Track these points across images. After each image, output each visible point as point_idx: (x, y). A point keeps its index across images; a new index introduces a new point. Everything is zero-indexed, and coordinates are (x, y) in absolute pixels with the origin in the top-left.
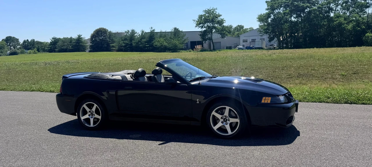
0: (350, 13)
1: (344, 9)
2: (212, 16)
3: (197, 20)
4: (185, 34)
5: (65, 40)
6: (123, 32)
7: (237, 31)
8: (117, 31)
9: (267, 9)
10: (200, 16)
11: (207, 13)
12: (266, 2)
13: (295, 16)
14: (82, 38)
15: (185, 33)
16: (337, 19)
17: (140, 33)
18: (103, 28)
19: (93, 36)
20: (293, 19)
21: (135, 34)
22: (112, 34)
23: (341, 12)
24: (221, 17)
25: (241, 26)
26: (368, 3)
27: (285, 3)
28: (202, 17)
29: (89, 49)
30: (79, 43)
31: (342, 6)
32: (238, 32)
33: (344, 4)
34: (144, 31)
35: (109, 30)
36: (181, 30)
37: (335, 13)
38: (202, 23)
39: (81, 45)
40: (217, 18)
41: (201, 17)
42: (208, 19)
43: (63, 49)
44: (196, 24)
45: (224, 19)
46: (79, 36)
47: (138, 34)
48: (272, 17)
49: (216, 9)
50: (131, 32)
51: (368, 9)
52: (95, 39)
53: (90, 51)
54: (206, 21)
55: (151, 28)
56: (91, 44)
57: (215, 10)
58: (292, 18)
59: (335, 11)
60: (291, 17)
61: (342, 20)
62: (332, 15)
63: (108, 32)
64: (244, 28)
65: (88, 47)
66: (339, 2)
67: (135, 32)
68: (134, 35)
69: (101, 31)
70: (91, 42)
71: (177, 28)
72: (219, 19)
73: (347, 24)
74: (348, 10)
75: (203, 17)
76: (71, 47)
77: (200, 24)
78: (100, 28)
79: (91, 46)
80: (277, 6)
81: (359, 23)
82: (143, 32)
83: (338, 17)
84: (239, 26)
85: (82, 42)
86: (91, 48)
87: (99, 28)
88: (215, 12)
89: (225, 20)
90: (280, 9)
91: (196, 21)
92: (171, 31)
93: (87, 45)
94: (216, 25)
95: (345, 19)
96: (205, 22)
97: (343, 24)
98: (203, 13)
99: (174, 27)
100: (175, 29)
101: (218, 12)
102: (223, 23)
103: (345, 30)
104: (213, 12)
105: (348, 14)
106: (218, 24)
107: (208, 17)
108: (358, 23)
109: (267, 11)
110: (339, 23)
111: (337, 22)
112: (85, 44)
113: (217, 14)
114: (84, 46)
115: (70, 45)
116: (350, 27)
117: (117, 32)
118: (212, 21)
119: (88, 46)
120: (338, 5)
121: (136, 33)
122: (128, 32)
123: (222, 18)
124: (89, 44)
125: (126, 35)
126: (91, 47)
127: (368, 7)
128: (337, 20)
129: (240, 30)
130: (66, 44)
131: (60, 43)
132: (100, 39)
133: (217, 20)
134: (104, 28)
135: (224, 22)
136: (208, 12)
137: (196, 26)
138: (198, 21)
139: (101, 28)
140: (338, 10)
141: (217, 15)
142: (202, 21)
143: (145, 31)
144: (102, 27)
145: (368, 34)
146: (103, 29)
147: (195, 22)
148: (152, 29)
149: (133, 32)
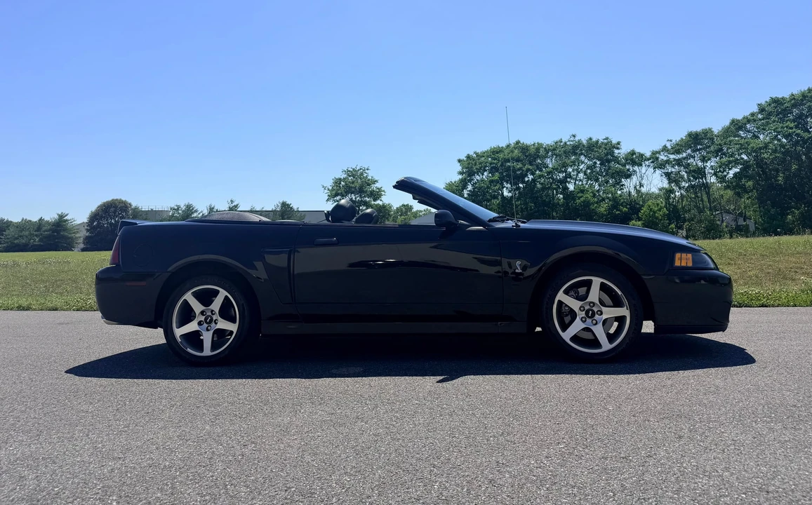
0: (599, 185)
1: (589, 178)
2: (359, 181)
3: (330, 188)
4: (304, 216)
5: (24, 225)
6: (166, 209)
7: (401, 216)
8: (152, 208)
9: (461, 173)
10: (337, 179)
11: (350, 176)
12: (459, 161)
13: (509, 186)
14: (67, 220)
15: (303, 213)
16: (580, 195)
17: (206, 212)
18: (120, 200)
19: (94, 217)
20: (506, 193)
21: (193, 213)
22: (140, 213)
23: (584, 183)
24: (377, 185)
25: (407, 205)
26: (628, 170)
27: (491, 164)
28: (340, 183)
29: (82, 246)
30: (58, 232)
31: (585, 174)
32: (403, 217)
33: (589, 171)
34: (213, 208)
35: (134, 205)
36: (295, 208)
37: (575, 183)
38: (341, 193)
39: (64, 237)
40: (369, 185)
41: (338, 182)
42: (352, 187)
43: (18, 245)
44: (329, 195)
45: (383, 189)
46: (61, 217)
47: (199, 214)
48: (470, 187)
49: (367, 169)
50: (184, 209)
51: (629, 180)
52: (99, 223)
53: (83, 250)
54: (348, 190)
55: (232, 201)
56: (87, 234)
57: (366, 171)
58: (505, 189)
59: (576, 180)
60: (503, 188)
61: (589, 196)
62: (571, 187)
63: (132, 209)
64: (414, 210)
65: (81, 240)
66: (581, 167)
67: (193, 209)
68: (191, 215)
69: (116, 207)
70: (87, 230)
71: (288, 202)
72: (374, 187)
73: (597, 203)
74: (597, 180)
75: (342, 183)
76: (37, 240)
77: (336, 195)
78: (113, 200)
79: (87, 238)
80: (477, 169)
81: (618, 204)
82: (211, 209)
83: (582, 191)
84: (403, 205)
85: (66, 230)
86: (87, 243)
87: (109, 199)
88: (365, 175)
89: (384, 191)
90: (483, 175)
91: (328, 189)
92: (274, 209)
93: (77, 235)
94: (367, 199)
95: (594, 196)
96: (346, 192)
97: (593, 204)
98: (343, 176)
99: (281, 201)
100: (284, 205)
101: (371, 174)
102: (381, 195)
103: (596, 213)
104: (362, 174)
105: (597, 187)
106: (371, 197)
107: (353, 183)
108: (616, 203)
109: (460, 177)
110: (584, 202)
111: (582, 199)
112: (74, 233)
113: (369, 177)
114: (69, 238)
115: (36, 235)
116: (603, 208)
117: (152, 210)
118: (361, 191)
119: (80, 237)
120: (579, 172)
121: (196, 211)
122: (178, 208)
123: (379, 187)
124: (83, 233)
125: (173, 214)
126: (87, 240)
127: (628, 176)
128: (582, 197)
129: (406, 213)
130: (27, 233)
131: (10, 232)
132: (111, 224)
133: (369, 189)
134: (124, 199)
135: (383, 193)
136: (353, 173)
137: (328, 200)
138: (333, 190)
139: (117, 200)
140: (580, 180)
141: (369, 180)
142: (338, 189)
143: (216, 208)
144: (119, 198)
145: (634, 222)
146: (121, 202)
147: (326, 191)
148: (233, 205)
149: (189, 209)
